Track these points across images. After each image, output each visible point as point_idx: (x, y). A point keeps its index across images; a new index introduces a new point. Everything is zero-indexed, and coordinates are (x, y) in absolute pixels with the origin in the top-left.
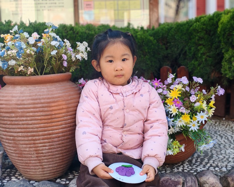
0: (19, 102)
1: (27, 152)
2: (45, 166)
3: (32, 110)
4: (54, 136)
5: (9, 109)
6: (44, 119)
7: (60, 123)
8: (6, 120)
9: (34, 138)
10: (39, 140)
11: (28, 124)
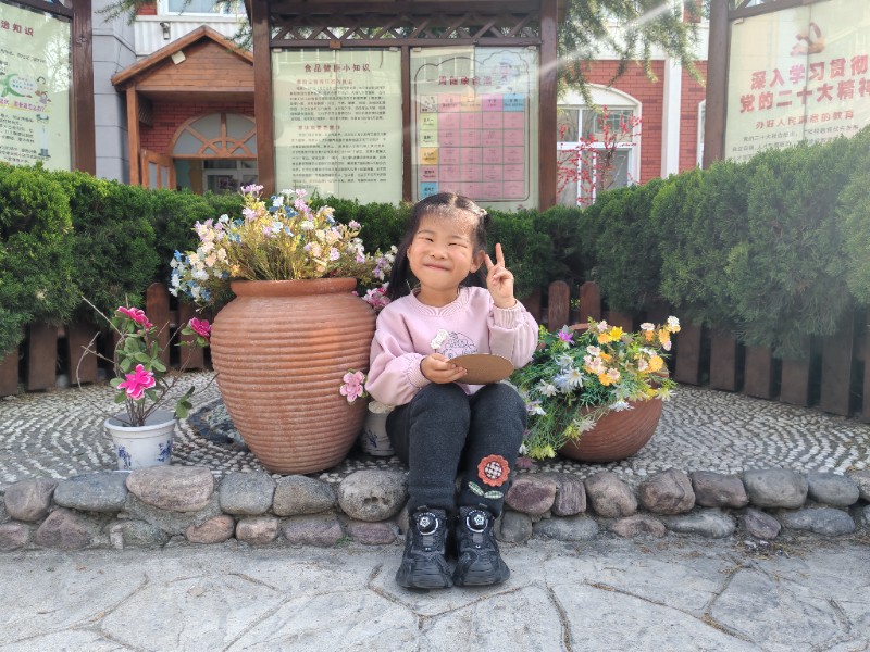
0: (253, 327)
1: (265, 420)
2: (301, 448)
3: (276, 342)
4: (315, 391)
5: (234, 338)
6: (297, 360)
7: (326, 368)
8: (231, 361)
9: (279, 394)
10: (288, 397)
11: (267, 368)
